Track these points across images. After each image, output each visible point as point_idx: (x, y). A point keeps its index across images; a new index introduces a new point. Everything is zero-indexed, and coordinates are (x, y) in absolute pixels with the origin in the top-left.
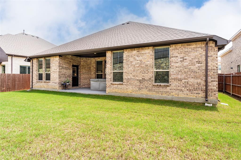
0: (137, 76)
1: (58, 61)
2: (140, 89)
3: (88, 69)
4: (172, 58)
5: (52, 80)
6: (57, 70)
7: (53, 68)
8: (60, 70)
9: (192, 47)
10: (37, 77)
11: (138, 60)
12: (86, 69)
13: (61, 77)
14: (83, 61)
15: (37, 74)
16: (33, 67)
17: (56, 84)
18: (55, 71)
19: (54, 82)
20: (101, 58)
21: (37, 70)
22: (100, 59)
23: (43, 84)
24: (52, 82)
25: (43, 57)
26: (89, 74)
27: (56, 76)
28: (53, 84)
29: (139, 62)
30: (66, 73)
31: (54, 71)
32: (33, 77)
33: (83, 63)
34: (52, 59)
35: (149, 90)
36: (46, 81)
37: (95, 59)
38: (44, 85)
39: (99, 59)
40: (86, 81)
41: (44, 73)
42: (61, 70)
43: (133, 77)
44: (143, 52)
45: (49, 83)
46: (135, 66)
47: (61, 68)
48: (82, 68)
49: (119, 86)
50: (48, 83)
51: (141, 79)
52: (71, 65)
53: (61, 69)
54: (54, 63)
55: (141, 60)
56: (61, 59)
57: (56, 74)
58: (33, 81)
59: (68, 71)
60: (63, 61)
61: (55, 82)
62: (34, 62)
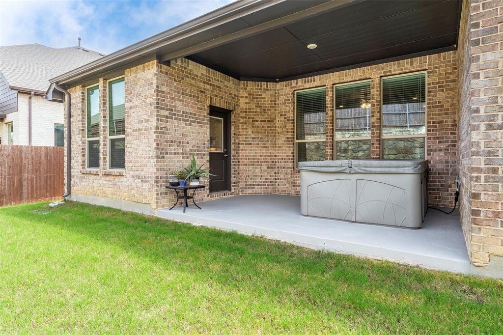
1: (152, 84)
3: (266, 124)
5: (131, 165)
6: (148, 121)
7: (133, 115)
8: (164, 125)
10: (84, 156)
12: (257, 124)
13: (167, 153)
14: (246, 94)
15: (83, 143)
16: (72, 119)
17: (145, 185)
18: (140, 126)
19: (137, 173)
20: (317, 78)
21: (83, 130)
22: (317, 83)
23: (100, 182)
25: (100, 76)
26: (268, 144)
27: (147, 149)
28: (133, 184)
30: (188, 139)
31: (139, 130)
32: (73, 155)
33: (246, 103)
34: (129, 80)
36: (111, 170)
37: (294, 85)
38: (104, 186)
39: (307, 85)
40: (258, 171)
41: (105, 138)
42: (168, 125)
45: (122, 179)
47: (167, 113)
48: (242, 120)
50: (117, 179)
52: (206, 107)
53: (167, 117)
54: (140, 95)
56: (166, 73)
57: (146, 140)
58: (72, 170)
59: (196, 131)
60: (175, 84)
61: (143, 173)
62: (74, 101)
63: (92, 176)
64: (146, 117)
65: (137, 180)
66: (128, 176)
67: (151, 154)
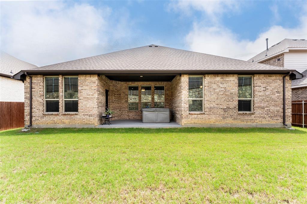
0: (221, 104)
1: (95, 82)
2: (224, 118)
3: (119, 96)
4: (256, 87)
5: (82, 111)
6: (93, 95)
7: (83, 92)
9: (273, 78)
10: (44, 107)
11: (222, 88)
12: (116, 95)
13: (99, 106)
14: (112, 85)
15: (44, 101)
16: (33, 90)
17: (91, 118)
18: (88, 97)
19: (86, 113)
21: (43, 95)
23: (60, 118)
24: (83, 113)
25: (60, 74)
26: (119, 103)
27: (93, 105)
28: (84, 118)
29: (223, 89)
30: (102, 101)
31: (87, 98)
32: (33, 106)
33: (112, 88)
34: (81, 79)
35: (235, 119)
36: (65, 113)
37: (128, 83)
38: (64, 119)
39: (133, 84)
40: (116, 112)
41: (63, 100)
42: (99, 97)
43: (216, 106)
44: (227, 79)
45: (76, 116)
46: (218, 93)
48: (111, 94)
49: (199, 116)
50: (72, 116)
51: (226, 107)
52: (105, 90)
53: (99, 94)
54: (88, 85)
55: (226, 88)
57: (92, 102)
58: (33, 114)
59: (104, 99)
60: (100, 82)
61: (90, 113)
62: (35, 81)
63: (53, 116)
64: (92, 94)
65: (86, 116)
66: (80, 115)
67: (95, 107)
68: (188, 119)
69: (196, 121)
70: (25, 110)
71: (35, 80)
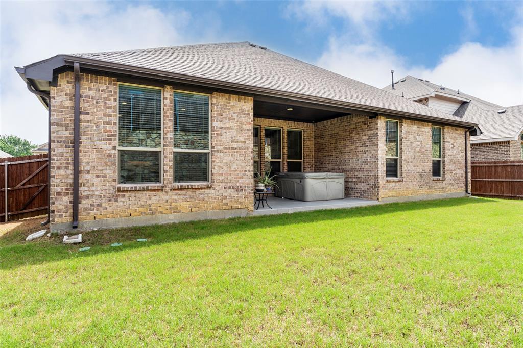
0: (418, 166)
1: (249, 114)
2: (421, 186)
4: (446, 143)
5: (221, 178)
6: (244, 142)
7: (224, 134)
9: (458, 132)
11: (418, 141)
16: (83, 117)
17: (240, 193)
18: (235, 145)
19: (230, 184)
23: (167, 197)
24: (222, 185)
25: (169, 83)
27: (243, 165)
28: (225, 194)
29: (419, 143)
31: (233, 148)
34: (218, 102)
35: (430, 188)
38: (176, 201)
43: (413, 168)
44: (423, 129)
45: (207, 191)
46: (415, 150)
49: (397, 184)
50: (198, 192)
51: (421, 171)
54: (234, 119)
55: (422, 142)
57: (242, 158)
58: (81, 189)
61: (238, 184)
62: (92, 93)
63: (148, 193)
64: (242, 139)
65: (229, 191)
66: (217, 188)
67: (248, 169)
68: (386, 189)
69: (393, 193)
70: (54, 177)
71: (90, 89)
